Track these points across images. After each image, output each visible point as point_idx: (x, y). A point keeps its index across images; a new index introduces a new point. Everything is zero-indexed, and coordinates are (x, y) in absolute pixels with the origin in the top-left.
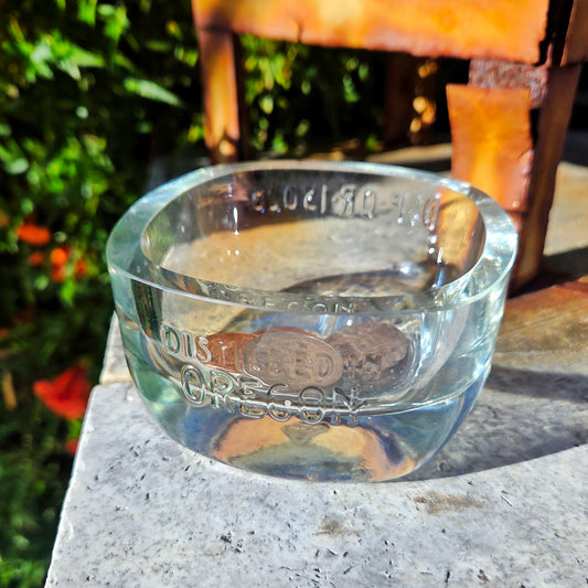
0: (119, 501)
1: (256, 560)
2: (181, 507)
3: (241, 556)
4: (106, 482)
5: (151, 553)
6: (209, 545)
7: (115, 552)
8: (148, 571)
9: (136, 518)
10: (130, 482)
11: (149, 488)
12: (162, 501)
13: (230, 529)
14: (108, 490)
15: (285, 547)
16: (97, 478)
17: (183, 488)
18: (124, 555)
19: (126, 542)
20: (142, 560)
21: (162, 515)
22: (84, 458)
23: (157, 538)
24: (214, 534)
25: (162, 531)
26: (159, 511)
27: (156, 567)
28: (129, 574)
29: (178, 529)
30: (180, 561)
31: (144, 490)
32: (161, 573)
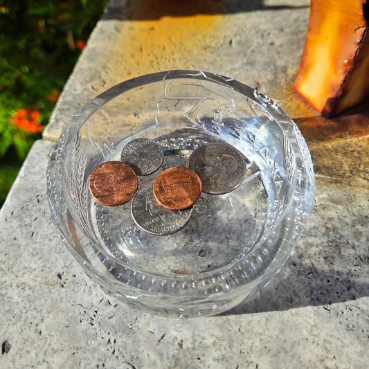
0: (18, 234)
1: (69, 295)
2: (46, 246)
3: (63, 290)
4: (16, 217)
5: (20, 274)
6: (50, 277)
7: (4, 268)
8: (14, 285)
9: (22, 247)
10: (28, 221)
11: (36, 228)
12: (39, 240)
13: (65, 269)
14: (15, 223)
15: (87, 291)
16: (12, 214)
17: (52, 233)
18: (6, 271)
19: (11, 263)
20: (14, 277)
21: (34, 249)
22: (11, 197)
23: (27, 265)
24: (55, 271)
25: (31, 261)
26: (34, 246)
27: (19, 284)
28: (4, 285)
29: (39, 262)
30: (32, 283)
31: (32, 229)
32: (20, 289)
